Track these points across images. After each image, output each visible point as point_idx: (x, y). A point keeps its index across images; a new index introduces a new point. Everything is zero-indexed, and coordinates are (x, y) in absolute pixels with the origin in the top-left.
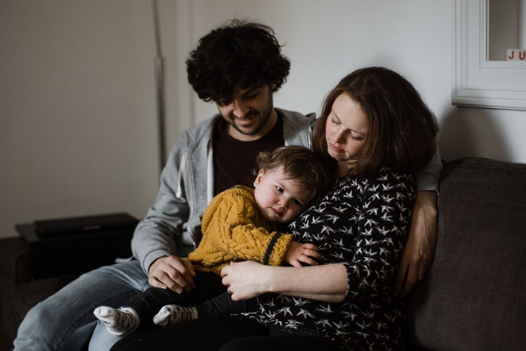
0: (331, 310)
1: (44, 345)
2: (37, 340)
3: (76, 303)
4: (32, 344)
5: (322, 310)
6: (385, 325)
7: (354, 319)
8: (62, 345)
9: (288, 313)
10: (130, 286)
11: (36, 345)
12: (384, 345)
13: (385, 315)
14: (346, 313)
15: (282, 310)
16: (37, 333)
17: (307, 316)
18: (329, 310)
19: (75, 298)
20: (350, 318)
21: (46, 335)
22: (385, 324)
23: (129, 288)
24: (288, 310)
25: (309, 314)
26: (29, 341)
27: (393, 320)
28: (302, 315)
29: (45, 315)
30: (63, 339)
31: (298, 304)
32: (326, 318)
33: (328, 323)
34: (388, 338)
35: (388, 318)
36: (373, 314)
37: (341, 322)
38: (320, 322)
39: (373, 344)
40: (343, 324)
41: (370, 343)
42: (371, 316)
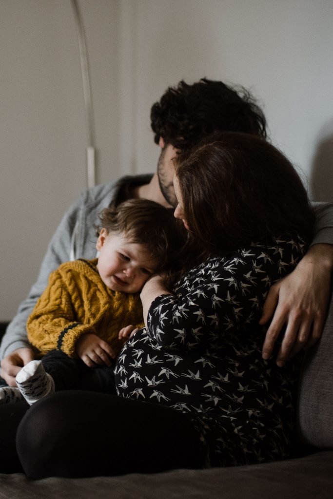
0: (189, 392)
5: (178, 392)
6: (258, 413)
7: (218, 402)
9: (140, 395)
12: (256, 430)
13: (258, 400)
14: (208, 396)
15: (134, 392)
17: (161, 398)
18: (186, 392)
20: (213, 402)
22: (259, 411)
24: (140, 391)
25: (163, 397)
27: (270, 407)
28: (155, 397)
31: (151, 384)
32: (183, 402)
33: (186, 407)
34: (262, 425)
35: (263, 405)
36: (242, 398)
37: (201, 406)
38: (176, 406)
39: (240, 427)
40: (204, 408)
41: (237, 426)
42: (238, 401)
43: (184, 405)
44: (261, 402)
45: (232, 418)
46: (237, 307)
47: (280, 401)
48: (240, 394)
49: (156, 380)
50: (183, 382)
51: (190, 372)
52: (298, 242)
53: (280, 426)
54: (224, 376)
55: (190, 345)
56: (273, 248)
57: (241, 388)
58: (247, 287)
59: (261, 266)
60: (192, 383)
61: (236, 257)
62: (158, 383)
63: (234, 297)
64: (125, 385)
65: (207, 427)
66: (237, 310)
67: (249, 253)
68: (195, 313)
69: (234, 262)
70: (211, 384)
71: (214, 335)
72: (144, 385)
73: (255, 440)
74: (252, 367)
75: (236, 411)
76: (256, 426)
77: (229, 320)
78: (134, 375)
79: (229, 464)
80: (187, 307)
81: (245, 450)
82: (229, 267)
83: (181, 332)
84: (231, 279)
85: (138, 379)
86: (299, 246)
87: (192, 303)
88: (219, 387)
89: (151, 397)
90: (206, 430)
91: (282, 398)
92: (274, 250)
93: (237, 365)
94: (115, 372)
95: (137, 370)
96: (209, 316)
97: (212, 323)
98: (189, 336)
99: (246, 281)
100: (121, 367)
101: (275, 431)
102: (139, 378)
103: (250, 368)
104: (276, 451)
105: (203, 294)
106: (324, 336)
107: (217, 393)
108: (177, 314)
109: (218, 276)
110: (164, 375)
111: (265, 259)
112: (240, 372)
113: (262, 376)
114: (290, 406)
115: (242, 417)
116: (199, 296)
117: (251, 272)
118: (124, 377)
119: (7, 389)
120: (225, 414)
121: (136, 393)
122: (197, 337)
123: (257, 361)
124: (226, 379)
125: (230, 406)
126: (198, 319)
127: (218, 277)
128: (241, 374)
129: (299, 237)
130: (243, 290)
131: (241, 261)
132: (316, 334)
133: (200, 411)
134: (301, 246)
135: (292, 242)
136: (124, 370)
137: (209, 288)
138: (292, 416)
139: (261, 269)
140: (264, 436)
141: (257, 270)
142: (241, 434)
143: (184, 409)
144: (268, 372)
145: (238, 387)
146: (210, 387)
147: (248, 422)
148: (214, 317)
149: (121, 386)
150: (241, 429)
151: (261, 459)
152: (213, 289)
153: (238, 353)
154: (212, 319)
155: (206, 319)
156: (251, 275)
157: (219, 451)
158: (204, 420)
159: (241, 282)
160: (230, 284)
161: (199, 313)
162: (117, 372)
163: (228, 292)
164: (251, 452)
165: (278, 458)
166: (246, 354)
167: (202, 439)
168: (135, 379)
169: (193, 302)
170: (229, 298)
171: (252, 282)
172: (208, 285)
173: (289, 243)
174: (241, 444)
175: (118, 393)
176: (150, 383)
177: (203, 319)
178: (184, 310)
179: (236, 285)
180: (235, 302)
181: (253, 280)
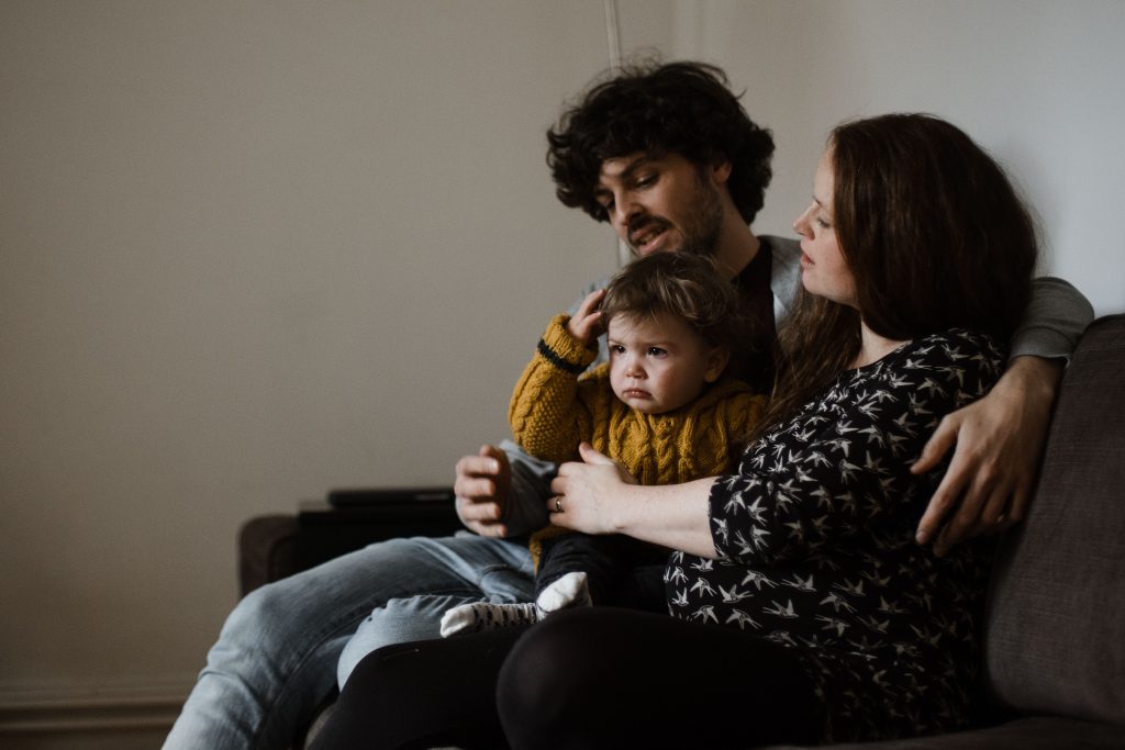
0: (795, 612)
1: (262, 663)
2: (250, 651)
3: (335, 591)
4: (239, 658)
5: (775, 612)
6: (913, 651)
7: (845, 631)
8: (298, 666)
9: (710, 617)
10: (454, 575)
11: (247, 661)
13: (914, 628)
14: (827, 619)
15: (700, 612)
16: (252, 637)
17: (746, 622)
18: (790, 611)
19: (335, 581)
20: (836, 630)
21: (267, 643)
22: (914, 647)
23: (451, 578)
24: (710, 611)
25: (750, 620)
26: (234, 652)
28: (736, 621)
29: (270, 606)
30: (301, 655)
31: (730, 599)
32: (784, 629)
33: (788, 638)
34: (921, 669)
35: (921, 636)
36: (886, 624)
37: (815, 637)
38: (771, 637)
39: (883, 672)
40: (820, 641)
41: (878, 670)
42: (880, 629)
43: (785, 636)
44: (917, 630)
45: (869, 657)
46: (884, 477)
47: (953, 629)
48: (882, 617)
49: (738, 592)
50: (783, 595)
51: (797, 577)
52: (989, 355)
53: (950, 673)
54: (856, 585)
55: (813, 546)
56: (947, 369)
57: (885, 606)
58: (900, 442)
59: (924, 402)
60: (799, 597)
61: (880, 389)
62: (741, 596)
63: (879, 460)
64: (683, 600)
65: (826, 671)
66: (885, 483)
67: (903, 381)
68: (813, 494)
69: (877, 398)
70: (832, 598)
71: (849, 527)
72: (716, 601)
73: (909, 695)
74: (903, 570)
75: (875, 646)
76: (909, 671)
77: (873, 501)
78: (699, 584)
79: (864, 738)
80: (796, 484)
81: (893, 712)
82: (867, 406)
83: (796, 526)
84: (872, 430)
85: (705, 590)
86: (990, 363)
87: (805, 478)
88: (846, 605)
89: (728, 621)
90: (825, 676)
91: (955, 623)
92: (948, 373)
93: (878, 565)
94: (666, 578)
95: (705, 575)
96: (838, 497)
97: (844, 508)
98: (809, 531)
99: (897, 431)
100: (677, 570)
101: (943, 680)
102: (709, 588)
103: (901, 572)
104: (945, 714)
105: (824, 460)
106: (1032, 517)
107: (842, 615)
108: (781, 498)
109: (848, 423)
110: (751, 583)
111: (932, 390)
112: (882, 577)
113: (921, 586)
114: (969, 637)
115: (886, 656)
116: (816, 464)
117: (905, 415)
118: (681, 586)
119: (479, 606)
120: (857, 649)
121: (702, 615)
122: (821, 533)
123: (912, 559)
124: (859, 590)
125: (865, 638)
126: (820, 503)
127: (849, 427)
128: (884, 582)
129: (991, 348)
130: (894, 448)
131: (889, 396)
132: (1015, 513)
133: (813, 646)
134: (995, 362)
135: (980, 357)
136: (683, 575)
137: (834, 449)
138: (974, 655)
139: (924, 408)
140: (924, 688)
141: (918, 410)
142: (885, 684)
143: (786, 642)
144: (932, 579)
145: (880, 605)
146: (831, 604)
147: (896, 663)
148: (847, 497)
149: (677, 602)
150: (885, 675)
151: (920, 728)
152: (841, 450)
153: (881, 545)
154: (843, 501)
155: (833, 500)
156: (907, 420)
157: (848, 714)
158: (821, 659)
159: (890, 434)
160: (871, 439)
161: (820, 492)
162: (670, 577)
163: (868, 453)
164: (901, 716)
165: (950, 727)
166: (893, 547)
167: (819, 692)
168: (701, 590)
169: (808, 475)
170: (870, 463)
171: (908, 431)
172: (832, 442)
173: (975, 358)
174: (886, 701)
175: (672, 614)
176: (727, 597)
177: (829, 503)
178: (793, 490)
179: (880, 439)
180: (880, 470)
181: (910, 428)
